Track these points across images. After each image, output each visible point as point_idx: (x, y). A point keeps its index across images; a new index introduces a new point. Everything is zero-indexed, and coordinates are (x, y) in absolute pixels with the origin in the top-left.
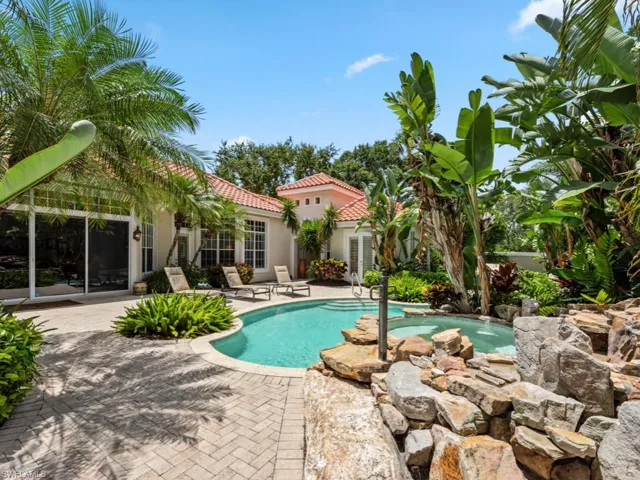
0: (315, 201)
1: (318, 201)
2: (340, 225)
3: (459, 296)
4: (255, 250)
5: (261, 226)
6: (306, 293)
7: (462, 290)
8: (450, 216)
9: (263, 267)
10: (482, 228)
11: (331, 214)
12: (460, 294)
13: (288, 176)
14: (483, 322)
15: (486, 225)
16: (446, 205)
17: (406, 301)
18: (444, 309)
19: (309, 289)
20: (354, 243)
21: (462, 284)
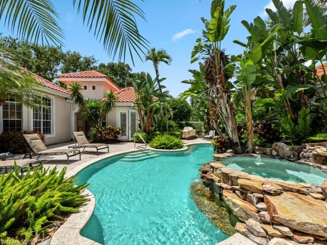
0: (91, 88)
1: (94, 88)
2: (117, 104)
4: (42, 120)
5: (48, 101)
6: (105, 150)
9: (50, 133)
11: (111, 96)
13: (56, 71)
14: (256, 157)
17: (171, 149)
19: (108, 147)
20: (123, 116)
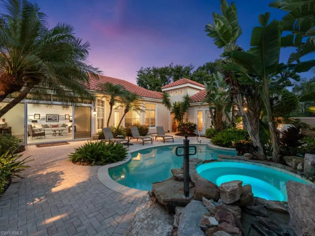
1: (182, 92)
3: (256, 148)
4: (150, 118)
7: (259, 145)
8: (249, 97)
9: (154, 126)
10: (272, 104)
11: (187, 99)
12: (257, 147)
15: (275, 102)
16: (246, 90)
18: (246, 156)
19: (173, 138)
21: (258, 140)
